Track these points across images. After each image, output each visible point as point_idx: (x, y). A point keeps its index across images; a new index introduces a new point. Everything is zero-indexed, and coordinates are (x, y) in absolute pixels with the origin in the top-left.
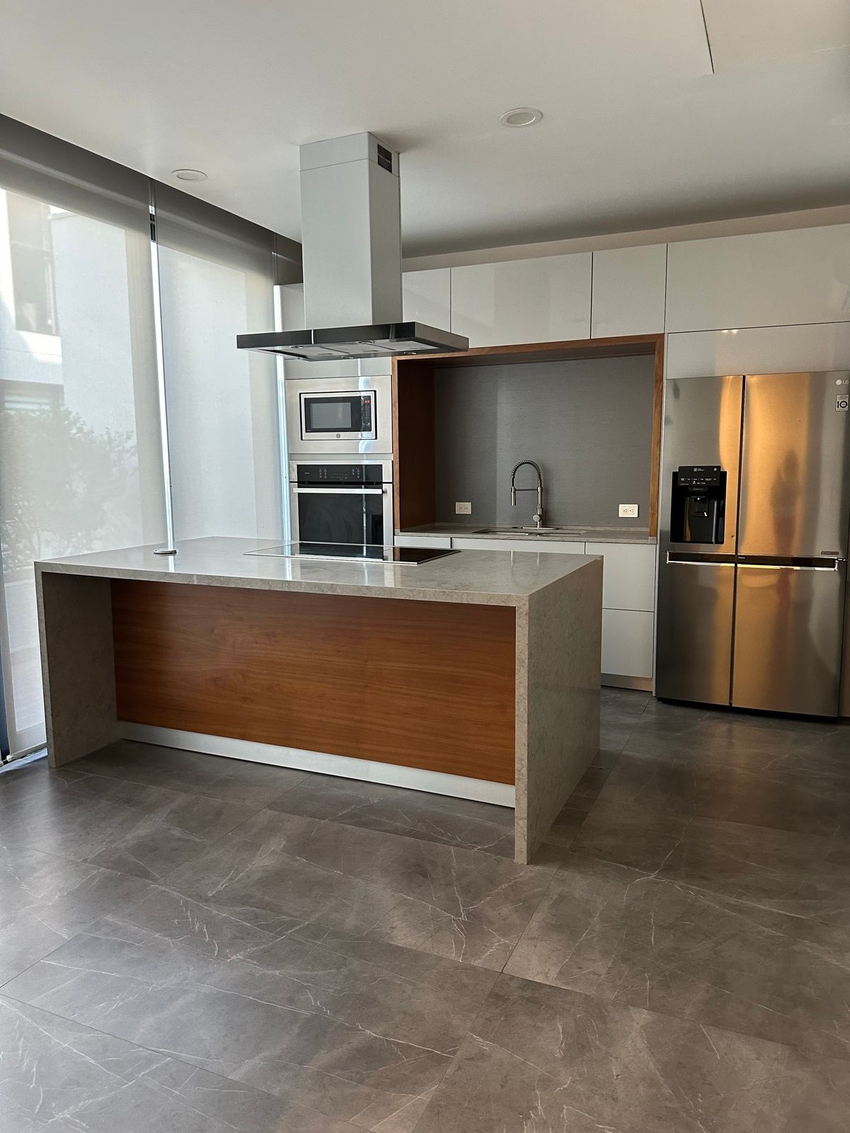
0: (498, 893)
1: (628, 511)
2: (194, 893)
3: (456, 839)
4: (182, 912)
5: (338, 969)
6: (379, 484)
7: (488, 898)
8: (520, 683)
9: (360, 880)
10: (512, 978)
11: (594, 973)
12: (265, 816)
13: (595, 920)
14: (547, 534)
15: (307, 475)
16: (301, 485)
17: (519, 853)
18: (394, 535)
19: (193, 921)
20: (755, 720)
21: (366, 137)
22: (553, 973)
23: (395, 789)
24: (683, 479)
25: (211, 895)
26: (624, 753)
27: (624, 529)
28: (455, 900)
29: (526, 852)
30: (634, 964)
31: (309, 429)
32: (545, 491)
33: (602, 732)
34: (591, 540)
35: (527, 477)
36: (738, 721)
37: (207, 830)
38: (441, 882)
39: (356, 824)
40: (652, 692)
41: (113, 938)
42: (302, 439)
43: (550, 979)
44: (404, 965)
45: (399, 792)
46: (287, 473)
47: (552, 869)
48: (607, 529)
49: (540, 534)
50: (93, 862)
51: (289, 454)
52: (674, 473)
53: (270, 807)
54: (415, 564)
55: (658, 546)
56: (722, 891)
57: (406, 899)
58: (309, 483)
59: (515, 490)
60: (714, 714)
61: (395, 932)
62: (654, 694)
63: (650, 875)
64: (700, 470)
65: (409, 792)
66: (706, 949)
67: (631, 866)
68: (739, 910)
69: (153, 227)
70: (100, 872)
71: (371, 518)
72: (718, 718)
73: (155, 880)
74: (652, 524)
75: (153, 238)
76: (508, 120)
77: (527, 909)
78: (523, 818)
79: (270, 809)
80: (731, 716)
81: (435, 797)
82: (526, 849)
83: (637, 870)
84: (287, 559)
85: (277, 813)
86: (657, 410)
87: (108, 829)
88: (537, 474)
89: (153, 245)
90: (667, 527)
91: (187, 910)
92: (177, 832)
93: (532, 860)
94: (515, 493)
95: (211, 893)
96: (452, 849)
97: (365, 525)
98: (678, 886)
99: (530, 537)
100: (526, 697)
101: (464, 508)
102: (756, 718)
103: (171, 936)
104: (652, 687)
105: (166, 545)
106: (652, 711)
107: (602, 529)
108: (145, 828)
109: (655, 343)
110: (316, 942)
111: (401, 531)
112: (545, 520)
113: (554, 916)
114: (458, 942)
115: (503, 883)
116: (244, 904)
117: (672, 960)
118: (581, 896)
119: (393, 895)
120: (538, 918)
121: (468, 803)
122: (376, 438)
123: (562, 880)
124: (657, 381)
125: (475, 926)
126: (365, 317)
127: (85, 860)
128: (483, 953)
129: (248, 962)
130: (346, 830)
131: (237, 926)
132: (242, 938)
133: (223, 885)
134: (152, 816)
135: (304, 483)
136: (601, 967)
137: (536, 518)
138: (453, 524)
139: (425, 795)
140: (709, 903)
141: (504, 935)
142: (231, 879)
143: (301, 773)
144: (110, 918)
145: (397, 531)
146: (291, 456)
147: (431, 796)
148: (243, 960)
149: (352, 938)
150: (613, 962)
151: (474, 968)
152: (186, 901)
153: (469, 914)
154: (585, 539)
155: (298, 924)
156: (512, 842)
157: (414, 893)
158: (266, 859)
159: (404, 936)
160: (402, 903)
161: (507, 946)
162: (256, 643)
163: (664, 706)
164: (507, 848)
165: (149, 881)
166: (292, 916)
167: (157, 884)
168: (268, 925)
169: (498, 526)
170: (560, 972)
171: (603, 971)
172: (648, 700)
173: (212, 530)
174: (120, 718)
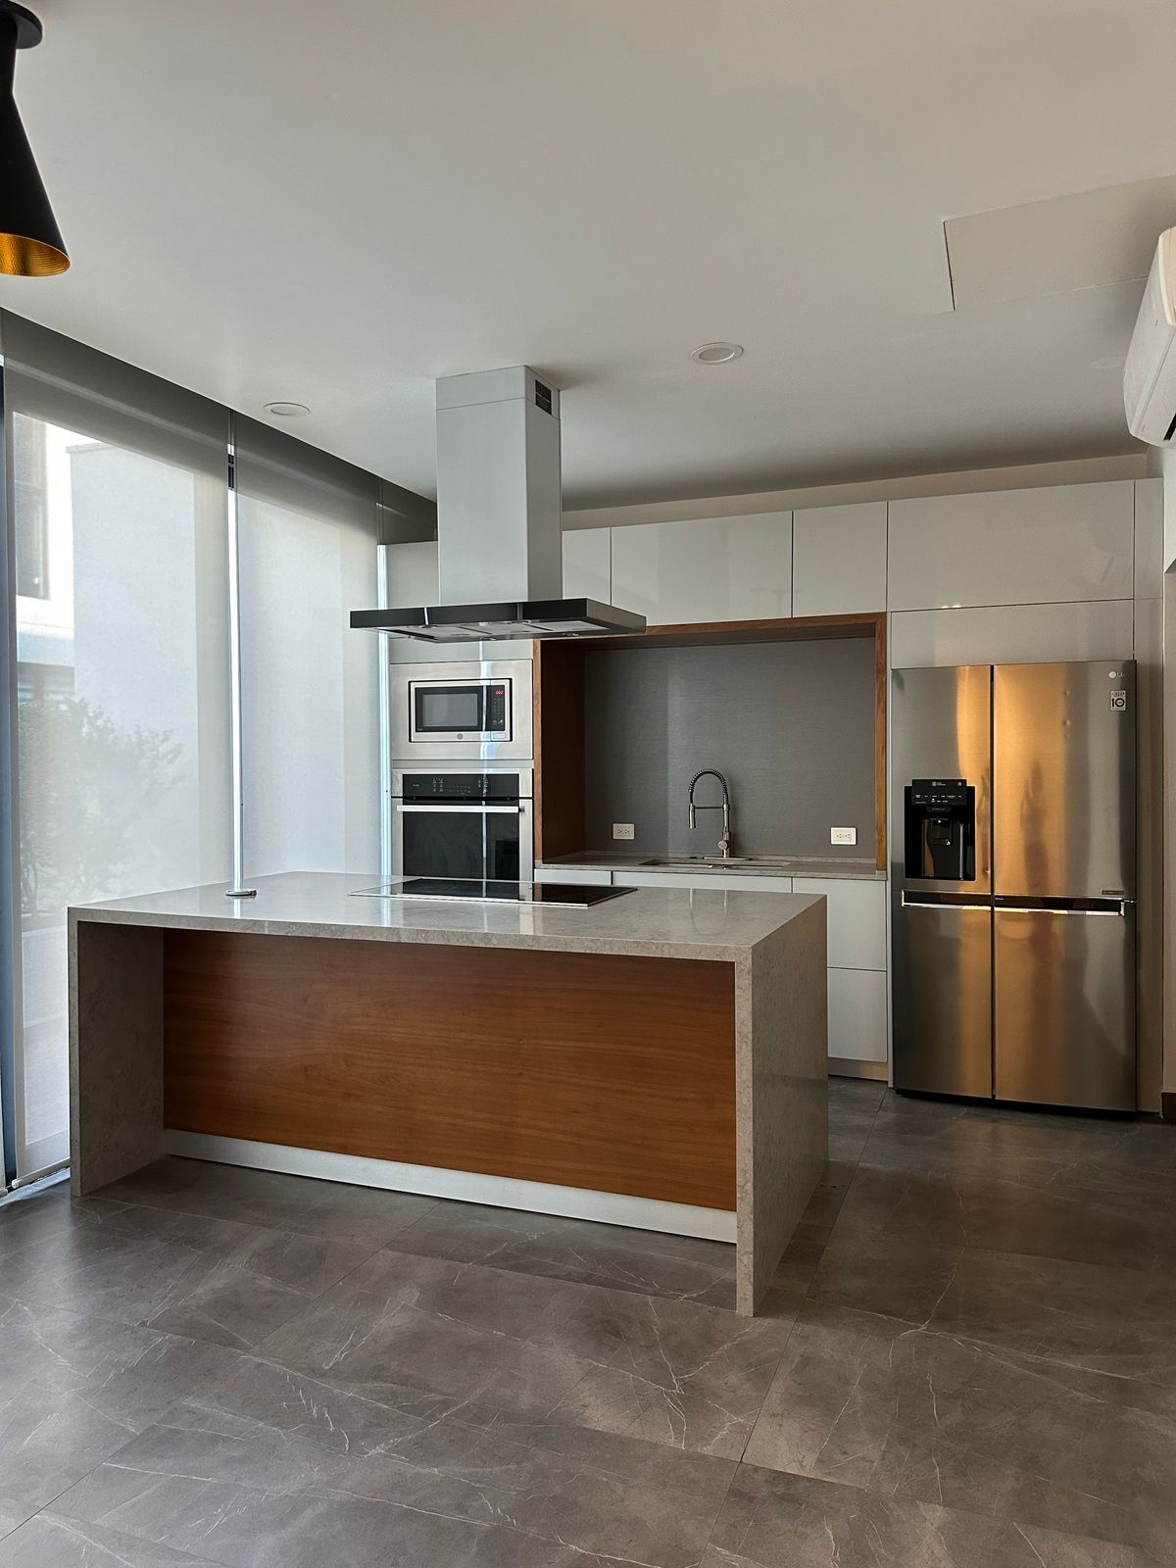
0: (720, 1356)
1: (843, 836)
2: (304, 1366)
3: (652, 1285)
4: (291, 1390)
5: (518, 1464)
6: (514, 800)
7: (708, 1363)
8: (742, 1065)
9: (530, 1343)
10: (756, 1469)
11: (864, 1459)
12: (385, 1260)
13: (855, 1388)
14: (737, 867)
15: (415, 788)
16: (408, 801)
17: (743, 1302)
18: (534, 867)
19: (308, 1404)
20: (1028, 1118)
21: (522, 373)
22: (811, 1459)
23: (559, 1220)
24: (918, 796)
25: (327, 1368)
26: (861, 1164)
27: (838, 860)
28: (663, 1367)
29: (752, 1299)
30: (915, 1445)
31: (420, 728)
32: (733, 810)
33: (831, 1137)
34: (799, 874)
35: (708, 790)
36: (1006, 1119)
37: (308, 1279)
38: (642, 1343)
39: (510, 1268)
40: (887, 1082)
41: (200, 1430)
42: (410, 741)
43: (807, 1469)
44: (608, 1456)
45: (566, 1224)
46: (388, 785)
47: (787, 1322)
48: (816, 859)
49: (727, 866)
50: (154, 1325)
51: (392, 760)
52: (906, 788)
53: (391, 1245)
54: (584, 906)
55: (889, 883)
56: (1017, 1345)
57: (596, 1367)
58: (419, 798)
59: (695, 808)
60: (972, 1110)
61: (588, 1412)
62: (891, 1085)
63: (919, 1327)
64: (940, 784)
65: (578, 1224)
66: (1007, 1423)
67: (894, 1315)
68: (1043, 1370)
69: (231, 470)
70: (166, 1341)
71: (493, 845)
72: (977, 1115)
73: (246, 1349)
74: (879, 854)
75: (231, 485)
76: (700, 356)
77: (762, 1376)
78: (748, 1252)
79: (390, 1249)
80: (995, 1113)
81: (615, 1230)
82: (751, 1294)
83: (901, 1320)
84: (385, 899)
85: (401, 1254)
86: (880, 710)
87: (169, 1280)
88: (721, 786)
89: (231, 494)
90: (901, 859)
91: (297, 1389)
92: (266, 1283)
93: (760, 1311)
94: (694, 811)
95: (327, 1365)
96: (650, 1299)
97: (485, 855)
98: (958, 1340)
99: (718, 871)
100: (751, 1085)
101: (624, 831)
102: (1029, 1116)
103: (279, 1425)
104: (888, 1076)
105: (231, 884)
106: (890, 1110)
107: (810, 860)
108: (222, 1277)
109: (875, 623)
110: (483, 1427)
111: (543, 863)
112: (734, 848)
113: (800, 1384)
114: (677, 1424)
115: (724, 1343)
116: (375, 1379)
117: (964, 1440)
118: (832, 1356)
119: (578, 1363)
120: (778, 1389)
121: (661, 1237)
122: (511, 740)
123: (803, 1337)
124: (878, 671)
125: (696, 1401)
126: (518, 592)
127: (143, 1324)
128: (712, 1436)
129: (393, 1458)
130: (500, 1276)
131: (371, 1410)
132: (380, 1426)
133: (342, 1353)
134: (228, 1260)
135: (411, 798)
136: (873, 1451)
137: (723, 845)
138: (609, 853)
139: (601, 1227)
140: (1002, 1362)
141: (737, 1412)
142: (352, 1345)
143: (426, 1200)
144: (189, 1402)
145: (539, 862)
146: (395, 763)
147: (609, 1229)
148: (385, 1456)
149: (532, 1421)
150: (888, 1443)
151: (703, 1457)
152: (295, 1377)
153: (685, 1385)
154: (792, 874)
155: (456, 1405)
156: (731, 1287)
157: (606, 1358)
158: (396, 1316)
159: (602, 1417)
160: (591, 1373)
161: (743, 1426)
162: (367, 1016)
163: (906, 1100)
164: (725, 1295)
165: (239, 1351)
166: (443, 1394)
167: (249, 1353)
168: (413, 1407)
169: (670, 855)
170: (818, 1460)
171: (876, 1456)
172: (883, 1093)
173: (294, 862)
174: (167, 1125)
